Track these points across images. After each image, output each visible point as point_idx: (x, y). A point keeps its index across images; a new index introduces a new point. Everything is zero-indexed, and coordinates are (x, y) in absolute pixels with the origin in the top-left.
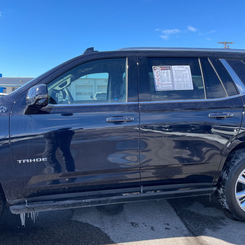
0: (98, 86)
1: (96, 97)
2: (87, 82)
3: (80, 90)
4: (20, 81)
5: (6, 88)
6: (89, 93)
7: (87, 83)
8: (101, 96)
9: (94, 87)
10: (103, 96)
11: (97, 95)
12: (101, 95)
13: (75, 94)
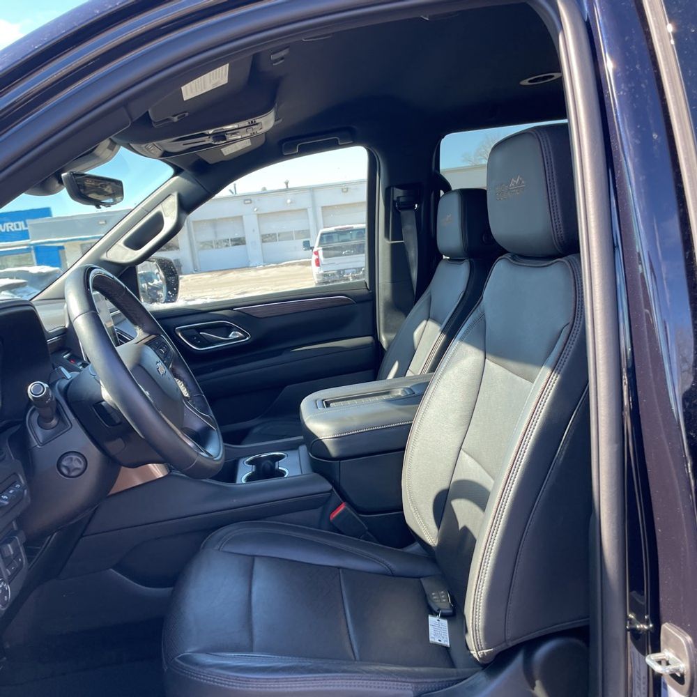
0: (324, 208)
1: (320, 244)
2: (289, 201)
3: (273, 227)
4: (101, 223)
5: (62, 248)
6: (298, 232)
7: (291, 203)
8: (336, 240)
9: (310, 211)
10: (342, 237)
11: (321, 239)
12: (336, 235)
13: (258, 239)
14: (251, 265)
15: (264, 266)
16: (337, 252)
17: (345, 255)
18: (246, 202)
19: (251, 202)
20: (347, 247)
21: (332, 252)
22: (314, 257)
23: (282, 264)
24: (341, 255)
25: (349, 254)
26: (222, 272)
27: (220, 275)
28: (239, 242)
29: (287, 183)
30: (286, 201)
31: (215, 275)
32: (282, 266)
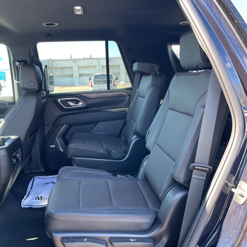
0: (102, 66)
1: (94, 79)
3: (84, 72)
5: (5, 72)
6: (93, 74)
7: (90, 63)
8: (100, 78)
9: (97, 67)
13: (78, 76)
14: (74, 85)
15: (79, 85)
16: (99, 82)
17: (102, 84)
18: (74, 62)
19: (76, 62)
20: (103, 81)
21: (97, 82)
22: (91, 84)
23: (86, 85)
24: (100, 84)
25: (103, 84)
26: (63, 87)
27: (62, 88)
28: (71, 76)
29: (91, 56)
30: (89, 62)
31: (60, 87)
32: (85, 86)
